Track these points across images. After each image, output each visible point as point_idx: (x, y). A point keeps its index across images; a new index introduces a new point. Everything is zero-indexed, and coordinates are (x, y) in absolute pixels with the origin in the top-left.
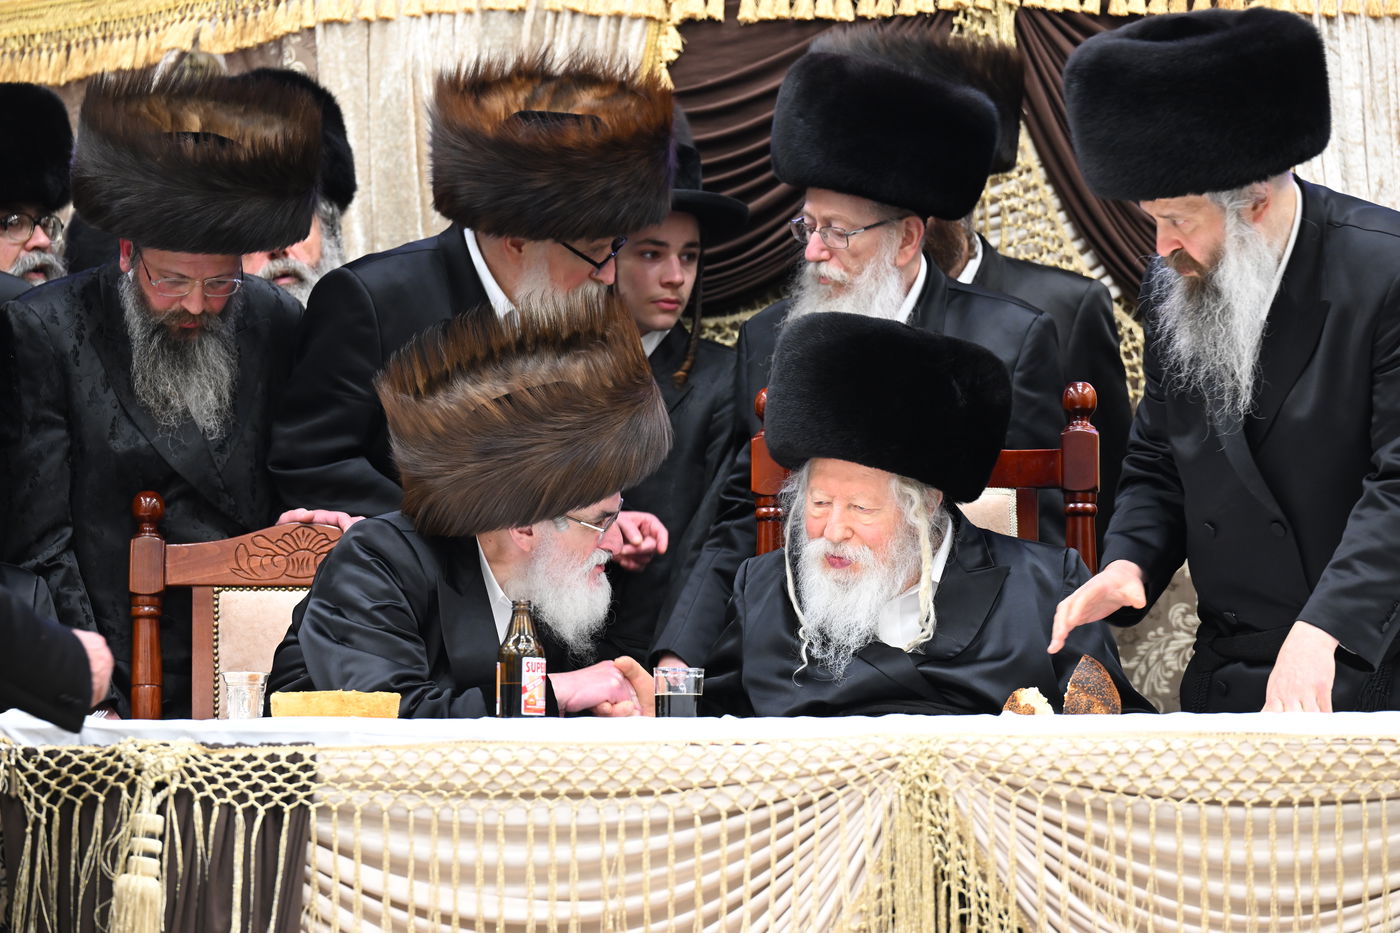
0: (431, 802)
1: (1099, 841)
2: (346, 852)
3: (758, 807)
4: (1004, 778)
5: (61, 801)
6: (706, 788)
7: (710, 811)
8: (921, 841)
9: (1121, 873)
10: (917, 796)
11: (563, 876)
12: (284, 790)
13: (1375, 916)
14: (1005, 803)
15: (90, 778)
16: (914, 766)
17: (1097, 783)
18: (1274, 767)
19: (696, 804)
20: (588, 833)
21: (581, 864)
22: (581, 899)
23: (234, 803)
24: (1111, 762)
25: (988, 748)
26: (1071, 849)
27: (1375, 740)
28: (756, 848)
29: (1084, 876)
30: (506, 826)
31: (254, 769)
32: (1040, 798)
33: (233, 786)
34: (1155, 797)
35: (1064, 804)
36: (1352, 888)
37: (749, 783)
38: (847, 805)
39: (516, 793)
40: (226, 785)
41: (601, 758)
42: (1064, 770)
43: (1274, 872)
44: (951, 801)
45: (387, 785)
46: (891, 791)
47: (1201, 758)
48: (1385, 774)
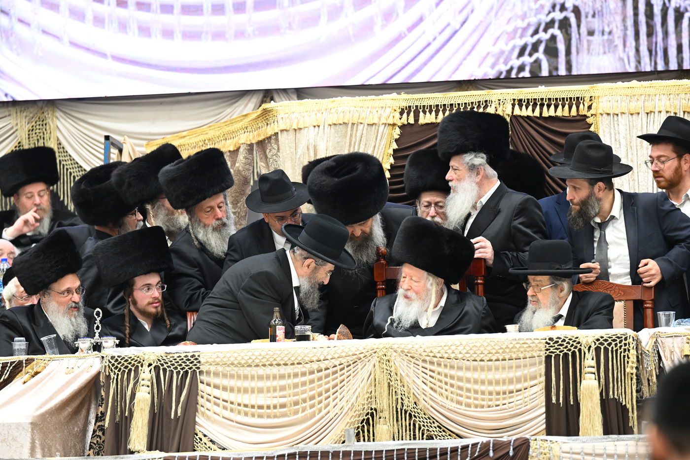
0: (234, 368)
1: (439, 374)
2: (208, 385)
3: (334, 367)
4: (409, 355)
5: (122, 370)
6: (318, 361)
7: (320, 369)
8: (384, 375)
9: (446, 383)
10: (382, 361)
11: (275, 390)
12: (189, 366)
13: (526, 395)
14: (410, 363)
15: (130, 363)
16: (381, 352)
17: (438, 355)
18: (494, 349)
19: (315, 366)
20: (282, 377)
21: (280, 386)
22: (280, 397)
23: (173, 370)
24: (443, 349)
25: (404, 346)
26: (430, 376)
27: (525, 339)
28: (333, 380)
29: (435, 385)
30: (257, 375)
31: (180, 360)
32: (421, 361)
33: (173, 365)
34: (456, 359)
35: (428, 362)
36: (519, 386)
37: (331, 359)
38: (361, 365)
39: (260, 365)
40: (171, 364)
41: (286, 353)
42: (428, 352)
43: (494, 382)
44: (393, 362)
45: (221, 363)
46: (375, 360)
47: (471, 347)
48: (528, 350)
